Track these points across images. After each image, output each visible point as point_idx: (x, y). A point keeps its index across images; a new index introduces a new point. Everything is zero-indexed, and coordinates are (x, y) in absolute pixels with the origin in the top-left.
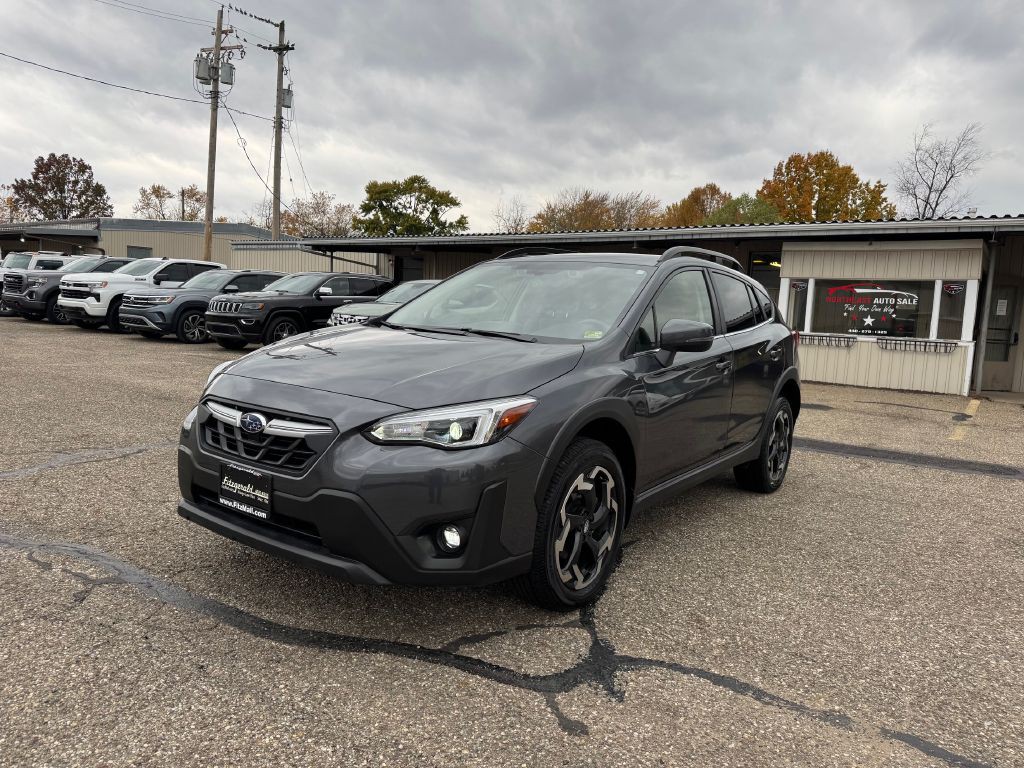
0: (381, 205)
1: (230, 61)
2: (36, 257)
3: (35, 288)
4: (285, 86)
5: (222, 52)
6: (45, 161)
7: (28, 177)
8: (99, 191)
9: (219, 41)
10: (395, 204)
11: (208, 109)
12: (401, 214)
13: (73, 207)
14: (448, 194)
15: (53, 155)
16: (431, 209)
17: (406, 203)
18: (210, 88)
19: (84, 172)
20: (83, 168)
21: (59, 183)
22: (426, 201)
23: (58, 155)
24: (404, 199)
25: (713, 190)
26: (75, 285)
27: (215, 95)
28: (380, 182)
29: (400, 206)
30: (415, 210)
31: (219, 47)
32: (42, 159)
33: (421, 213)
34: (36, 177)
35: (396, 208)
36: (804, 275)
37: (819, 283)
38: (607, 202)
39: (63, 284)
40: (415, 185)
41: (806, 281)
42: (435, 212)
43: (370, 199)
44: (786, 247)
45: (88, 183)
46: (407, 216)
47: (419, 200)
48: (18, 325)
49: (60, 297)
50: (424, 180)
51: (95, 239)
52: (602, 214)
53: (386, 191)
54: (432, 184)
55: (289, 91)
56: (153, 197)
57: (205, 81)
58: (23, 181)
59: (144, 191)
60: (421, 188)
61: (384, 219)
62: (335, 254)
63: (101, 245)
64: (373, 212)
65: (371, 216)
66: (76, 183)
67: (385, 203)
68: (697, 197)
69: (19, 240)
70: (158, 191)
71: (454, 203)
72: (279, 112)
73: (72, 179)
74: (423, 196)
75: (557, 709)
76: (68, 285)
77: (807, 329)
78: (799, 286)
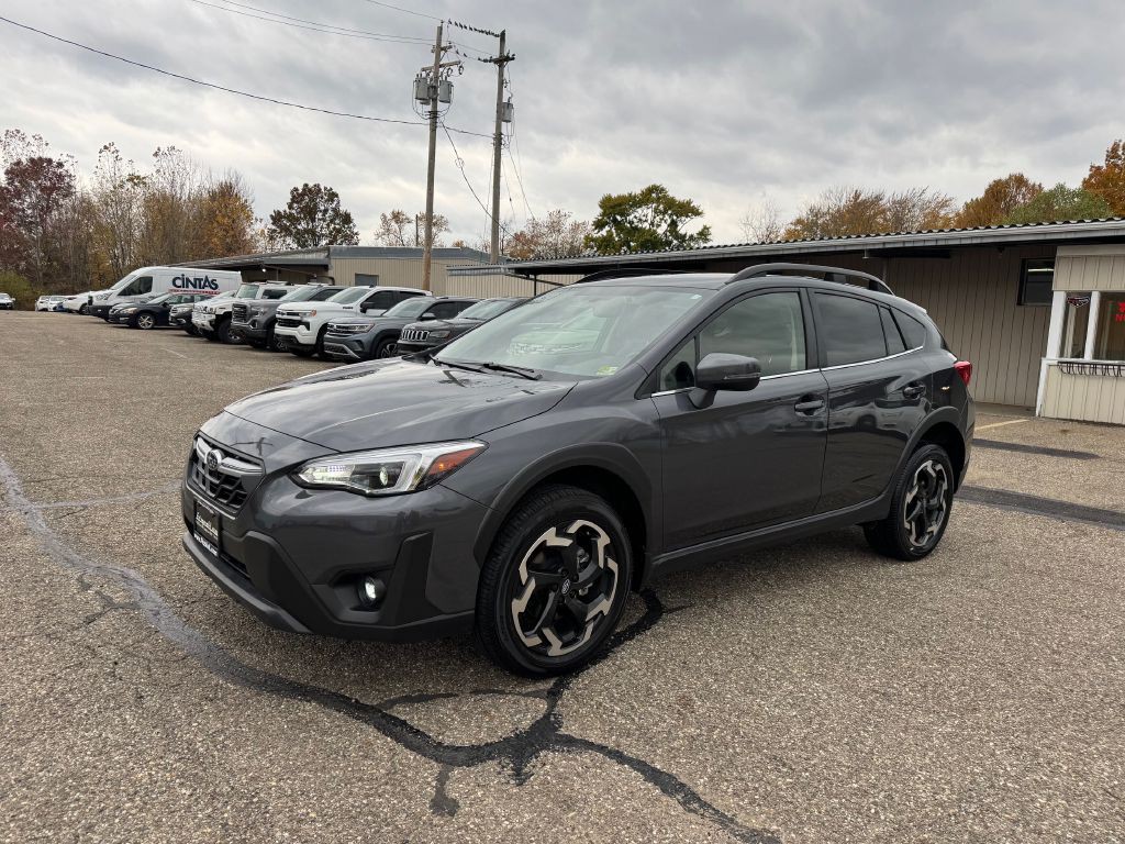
0: (615, 220)
1: (448, 79)
3: (258, 317)
4: (505, 100)
5: (441, 70)
6: (300, 191)
7: (283, 208)
8: (347, 219)
9: (438, 58)
10: (631, 218)
11: (427, 130)
12: (636, 228)
13: (323, 235)
14: (689, 203)
15: (306, 185)
16: (669, 221)
17: (644, 216)
18: (429, 108)
19: (333, 201)
20: (332, 196)
21: (310, 213)
22: (664, 213)
23: (311, 185)
24: (640, 212)
25: (1020, 181)
26: (289, 314)
27: (434, 115)
28: (614, 195)
29: (635, 220)
30: (652, 224)
31: (438, 65)
32: (296, 189)
33: (659, 226)
34: (290, 207)
35: (631, 223)
36: (1086, 288)
37: (1106, 297)
38: (884, 201)
39: (280, 313)
40: (653, 195)
41: (1089, 294)
42: (674, 224)
43: (603, 215)
44: (1061, 252)
45: (336, 210)
46: (642, 230)
47: (656, 211)
48: (240, 353)
49: (276, 325)
50: (663, 190)
51: (326, 267)
52: (875, 215)
53: (620, 205)
54: (671, 194)
55: (509, 105)
56: (393, 223)
57: (425, 101)
58: (279, 212)
59: (385, 217)
60: (659, 198)
61: (618, 235)
62: (539, 277)
63: (331, 273)
64: (607, 228)
65: (604, 232)
66: (326, 211)
67: (619, 218)
68: (997, 192)
69: (261, 270)
70: (397, 217)
71: (696, 213)
72: (498, 127)
73: (322, 208)
74: (661, 207)
75: (443, 784)
76: (284, 314)
77: (1088, 357)
78: (1078, 302)
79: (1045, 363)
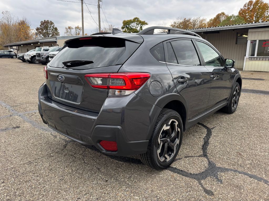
0: (127, 27)
2: (43, 48)
3: (43, 56)
7: (39, 27)
8: (56, 29)
10: (131, 26)
12: (132, 28)
13: (50, 34)
14: (144, 22)
15: (45, 20)
16: (140, 27)
17: (133, 25)
20: (52, 23)
21: (46, 28)
22: (139, 24)
23: (46, 20)
24: (133, 24)
25: (223, 14)
26: (53, 55)
28: (126, 20)
29: (132, 26)
30: (136, 27)
32: (42, 21)
33: (137, 28)
34: (41, 26)
35: (131, 27)
36: (255, 39)
37: (259, 41)
38: (191, 21)
39: (50, 55)
41: (256, 41)
42: (141, 27)
43: (124, 25)
44: (250, 30)
45: (53, 27)
46: (133, 29)
48: (40, 66)
49: (49, 58)
50: (138, 18)
51: (56, 42)
52: (189, 24)
53: (128, 23)
54: (140, 20)
59: (67, 28)
60: (137, 21)
61: (128, 30)
63: (57, 43)
64: (125, 29)
65: (124, 30)
66: (50, 27)
67: (127, 26)
68: (218, 16)
69: (38, 43)
70: (70, 28)
71: (147, 24)
73: (49, 26)
74: (138, 23)
76: (51, 55)
77: (256, 56)
78: (253, 42)
79: (245, 58)
